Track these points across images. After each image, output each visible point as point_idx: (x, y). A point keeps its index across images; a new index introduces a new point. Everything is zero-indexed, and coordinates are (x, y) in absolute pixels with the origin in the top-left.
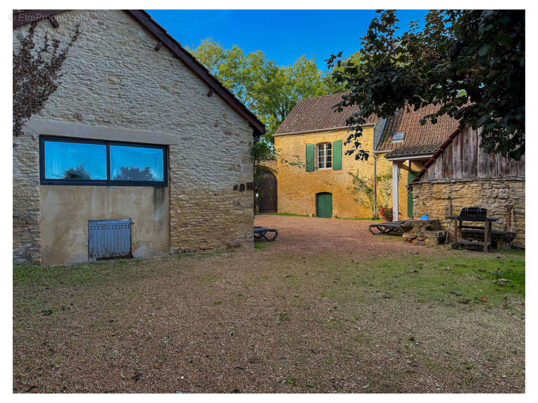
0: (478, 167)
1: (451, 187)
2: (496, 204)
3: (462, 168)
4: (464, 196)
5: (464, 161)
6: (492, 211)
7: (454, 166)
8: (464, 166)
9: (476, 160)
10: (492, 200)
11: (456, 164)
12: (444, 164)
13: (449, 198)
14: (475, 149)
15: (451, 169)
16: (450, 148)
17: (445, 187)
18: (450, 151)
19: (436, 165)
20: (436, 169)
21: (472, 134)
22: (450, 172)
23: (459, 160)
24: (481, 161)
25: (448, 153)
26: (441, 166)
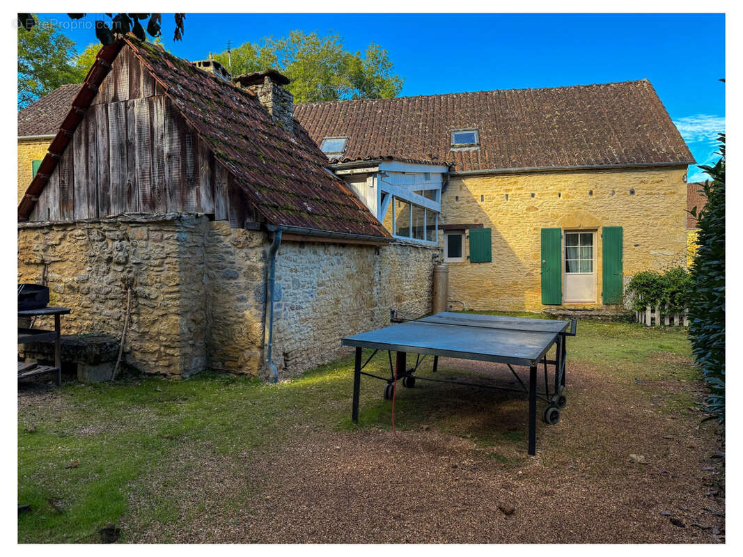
0: (111, 193)
1: (46, 237)
2: (110, 276)
3: (88, 196)
4: (66, 257)
5: (90, 180)
6: (103, 292)
7: (76, 192)
8: (91, 192)
9: (107, 180)
10: (103, 267)
11: (79, 187)
12: (62, 188)
13: (43, 263)
14: (106, 154)
15: (72, 198)
16: (70, 153)
17: (37, 238)
18: (69, 159)
19: (52, 189)
20: (51, 197)
21: (100, 123)
22: (71, 205)
23: (83, 180)
24: (115, 182)
25: (67, 164)
26: (57, 191)
